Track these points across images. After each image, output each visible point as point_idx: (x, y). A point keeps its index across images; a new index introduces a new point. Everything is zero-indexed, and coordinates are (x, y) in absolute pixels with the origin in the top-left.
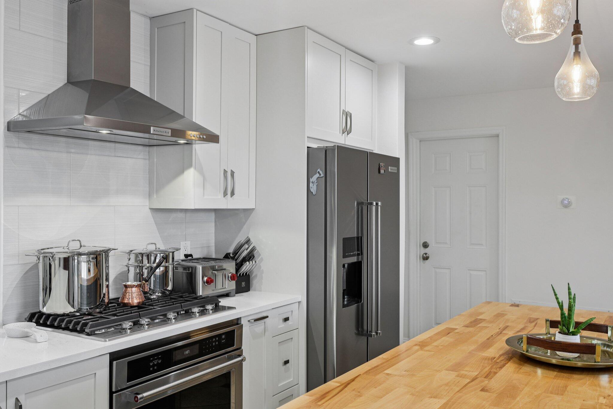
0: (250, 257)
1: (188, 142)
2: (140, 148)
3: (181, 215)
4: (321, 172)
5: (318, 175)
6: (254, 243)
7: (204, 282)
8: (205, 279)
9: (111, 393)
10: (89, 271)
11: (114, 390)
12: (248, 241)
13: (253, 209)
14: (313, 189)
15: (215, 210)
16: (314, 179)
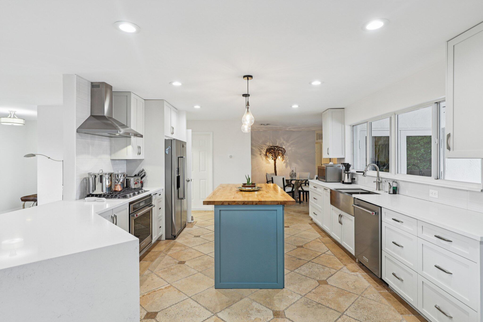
0: (144, 176)
1: (120, 135)
2: (108, 138)
3: (118, 161)
4: (170, 147)
5: (169, 148)
6: (145, 171)
7: (134, 184)
8: (135, 183)
9: (130, 214)
10: (109, 182)
11: (130, 213)
12: (143, 170)
13: (144, 159)
14: (167, 152)
15: (126, 160)
16: (167, 149)
